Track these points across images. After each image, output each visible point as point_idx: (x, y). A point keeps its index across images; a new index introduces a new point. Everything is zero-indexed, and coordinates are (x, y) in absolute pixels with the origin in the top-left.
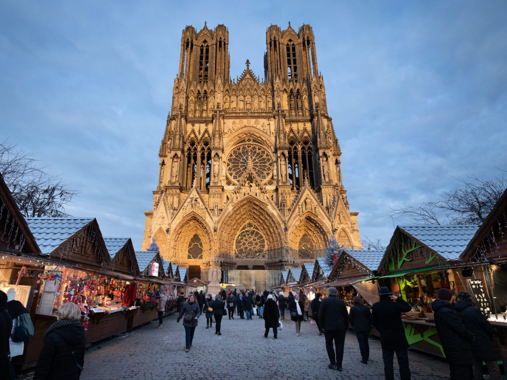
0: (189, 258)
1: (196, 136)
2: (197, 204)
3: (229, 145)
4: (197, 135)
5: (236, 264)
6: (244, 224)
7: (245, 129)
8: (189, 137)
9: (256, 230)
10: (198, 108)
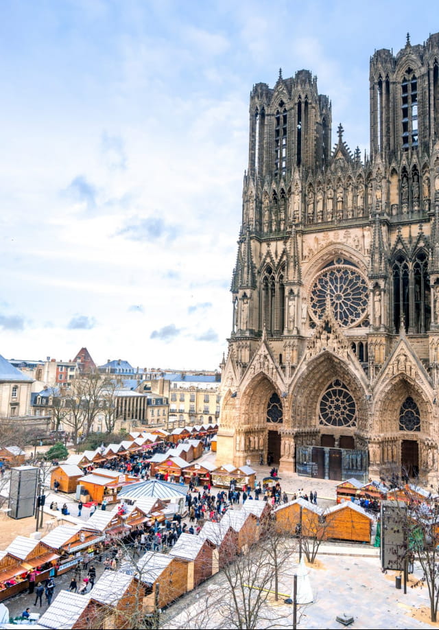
0: (268, 420)
1: (272, 261)
2: (266, 363)
3: (311, 273)
4: (274, 259)
5: (319, 432)
6: (330, 382)
7: (331, 248)
8: (264, 262)
9: (344, 390)
10: (274, 218)
